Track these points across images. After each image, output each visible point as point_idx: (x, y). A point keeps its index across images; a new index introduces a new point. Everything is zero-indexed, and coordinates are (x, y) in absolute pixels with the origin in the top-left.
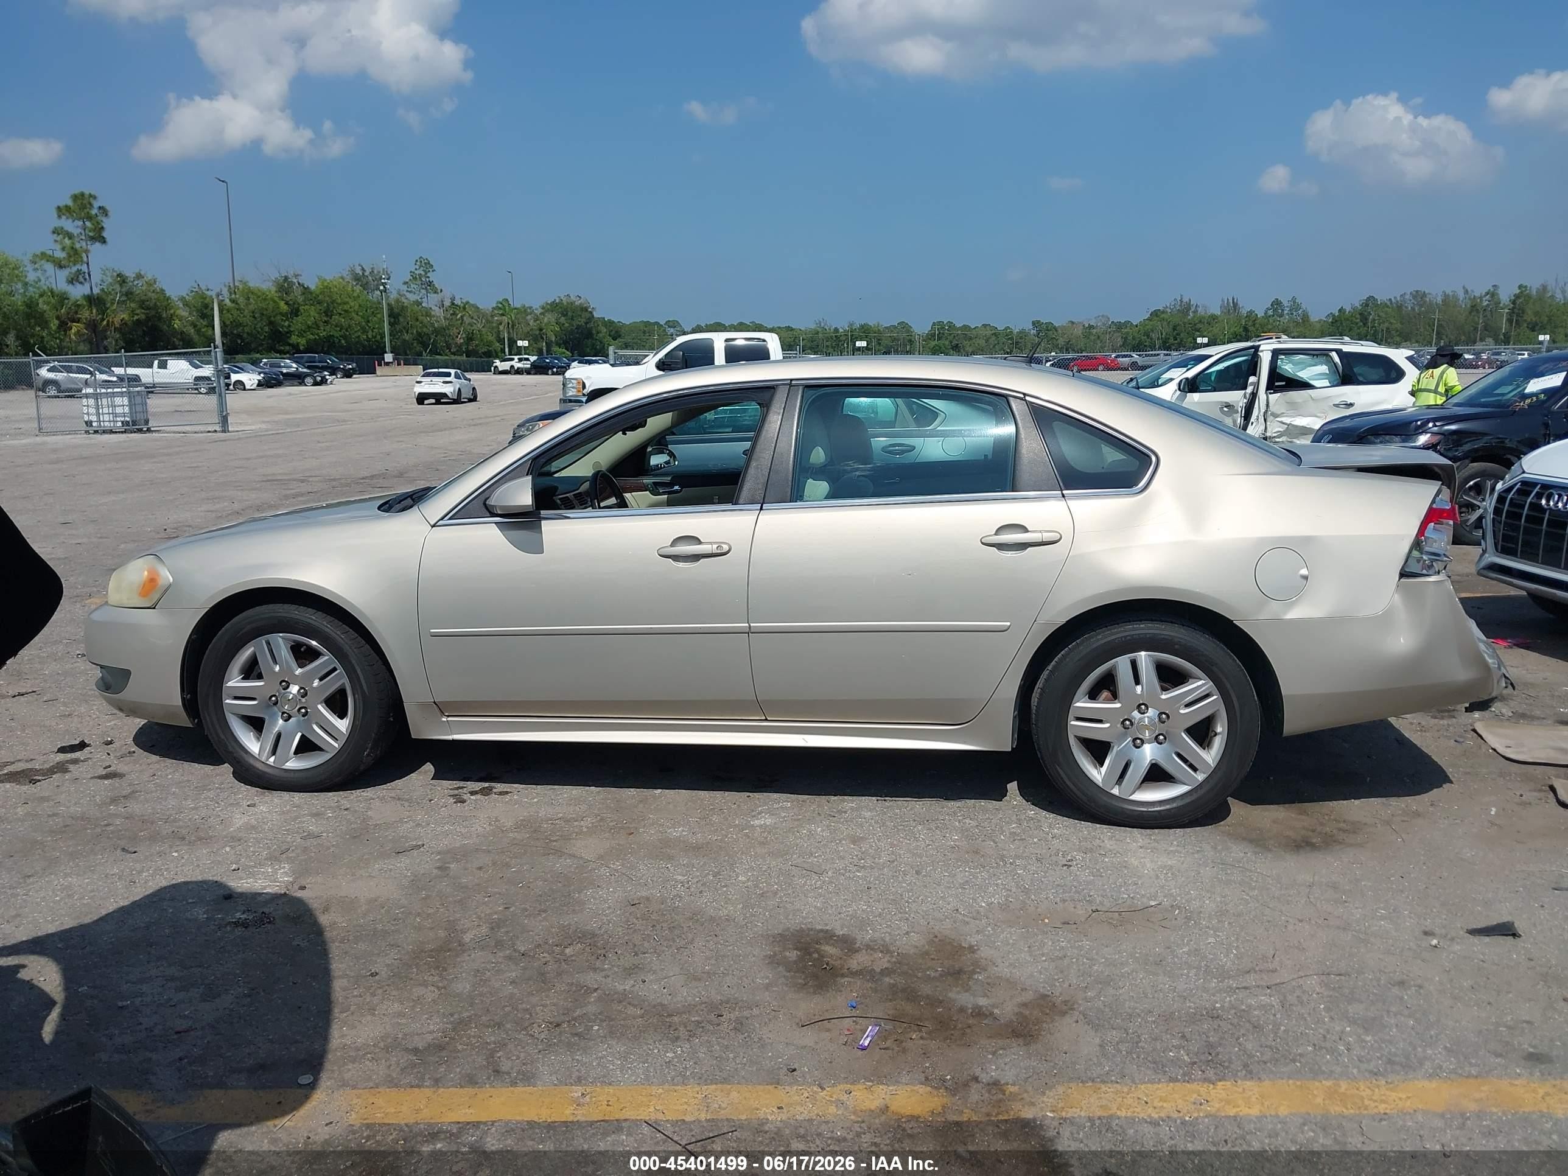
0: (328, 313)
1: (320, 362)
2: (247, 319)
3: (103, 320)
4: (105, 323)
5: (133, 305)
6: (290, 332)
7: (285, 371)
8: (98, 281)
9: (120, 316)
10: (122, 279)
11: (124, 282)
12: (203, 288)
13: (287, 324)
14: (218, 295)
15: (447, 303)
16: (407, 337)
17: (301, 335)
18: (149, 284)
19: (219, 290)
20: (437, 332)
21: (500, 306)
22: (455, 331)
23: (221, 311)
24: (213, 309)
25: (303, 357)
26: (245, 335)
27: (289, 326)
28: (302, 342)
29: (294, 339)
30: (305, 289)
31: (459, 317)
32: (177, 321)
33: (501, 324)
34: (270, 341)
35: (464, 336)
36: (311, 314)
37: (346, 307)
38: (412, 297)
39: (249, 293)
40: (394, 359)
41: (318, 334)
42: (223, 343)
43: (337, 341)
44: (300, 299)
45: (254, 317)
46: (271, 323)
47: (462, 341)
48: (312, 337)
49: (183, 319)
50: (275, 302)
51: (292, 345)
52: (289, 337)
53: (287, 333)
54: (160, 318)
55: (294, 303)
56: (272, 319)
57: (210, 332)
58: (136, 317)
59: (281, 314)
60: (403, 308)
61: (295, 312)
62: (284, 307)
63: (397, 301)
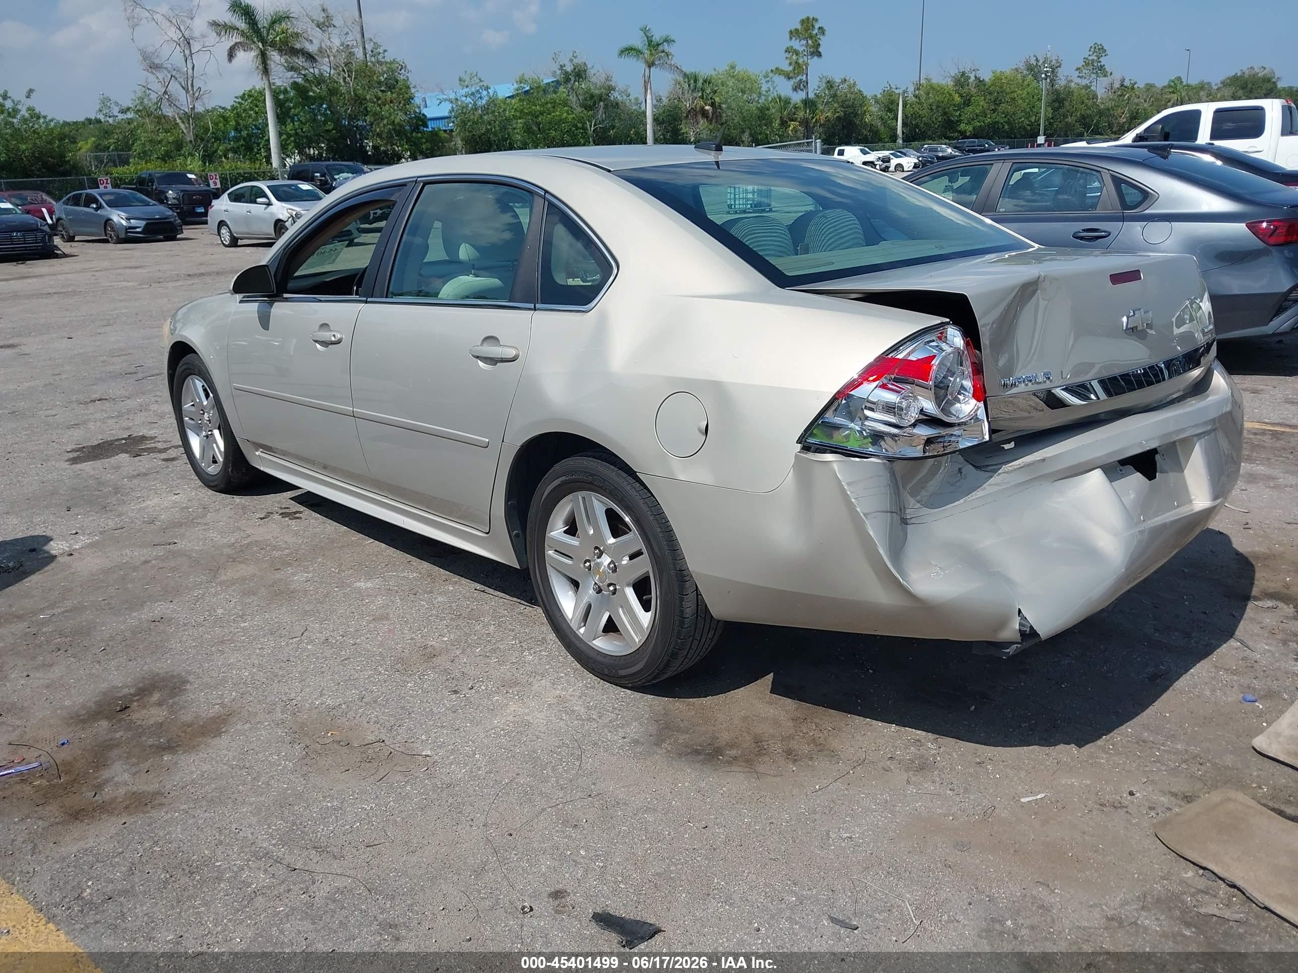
0: (997, 102)
1: (978, 146)
2: (925, 112)
3: (813, 118)
4: (814, 120)
5: (836, 105)
6: (960, 121)
7: (940, 154)
8: (814, 87)
9: (826, 114)
10: (830, 84)
11: (832, 86)
12: (893, 86)
13: (957, 114)
14: (904, 92)
15: (1117, 85)
16: (1069, 120)
17: (969, 123)
18: (850, 87)
19: (905, 88)
20: (1101, 113)
21: (1172, 84)
22: (1120, 111)
23: (904, 106)
24: (898, 104)
25: (965, 142)
26: (922, 125)
27: (960, 115)
28: (970, 128)
29: (962, 127)
30: (980, 81)
31: (1126, 97)
32: (868, 116)
33: (1169, 101)
34: (943, 129)
35: (1127, 115)
36: (981, 103)
37: (1012, 95)
38: (1084, 82)
39: (932, 88)
40: (1045, 141)
41: (984, 122)
42: (903, 133)
43: (1001, 126)
44: (974, 91)
45: (931, 109)
46: (945, 113)
47: (1125, 120)
48: (978, 124)
49: (873, 114)
50: (950, 95)
51: (959, 132)
52: (958, 125)
53: (958, 121)
54: (856, 115)
55: (967, 95)
56: (946, 110)
57: (895, 124)
58: (837, 115)
59: (955, 105)
60: (1070, 93)
61: (967, 103)
62: (957, 99)
63: (1066, 87)
